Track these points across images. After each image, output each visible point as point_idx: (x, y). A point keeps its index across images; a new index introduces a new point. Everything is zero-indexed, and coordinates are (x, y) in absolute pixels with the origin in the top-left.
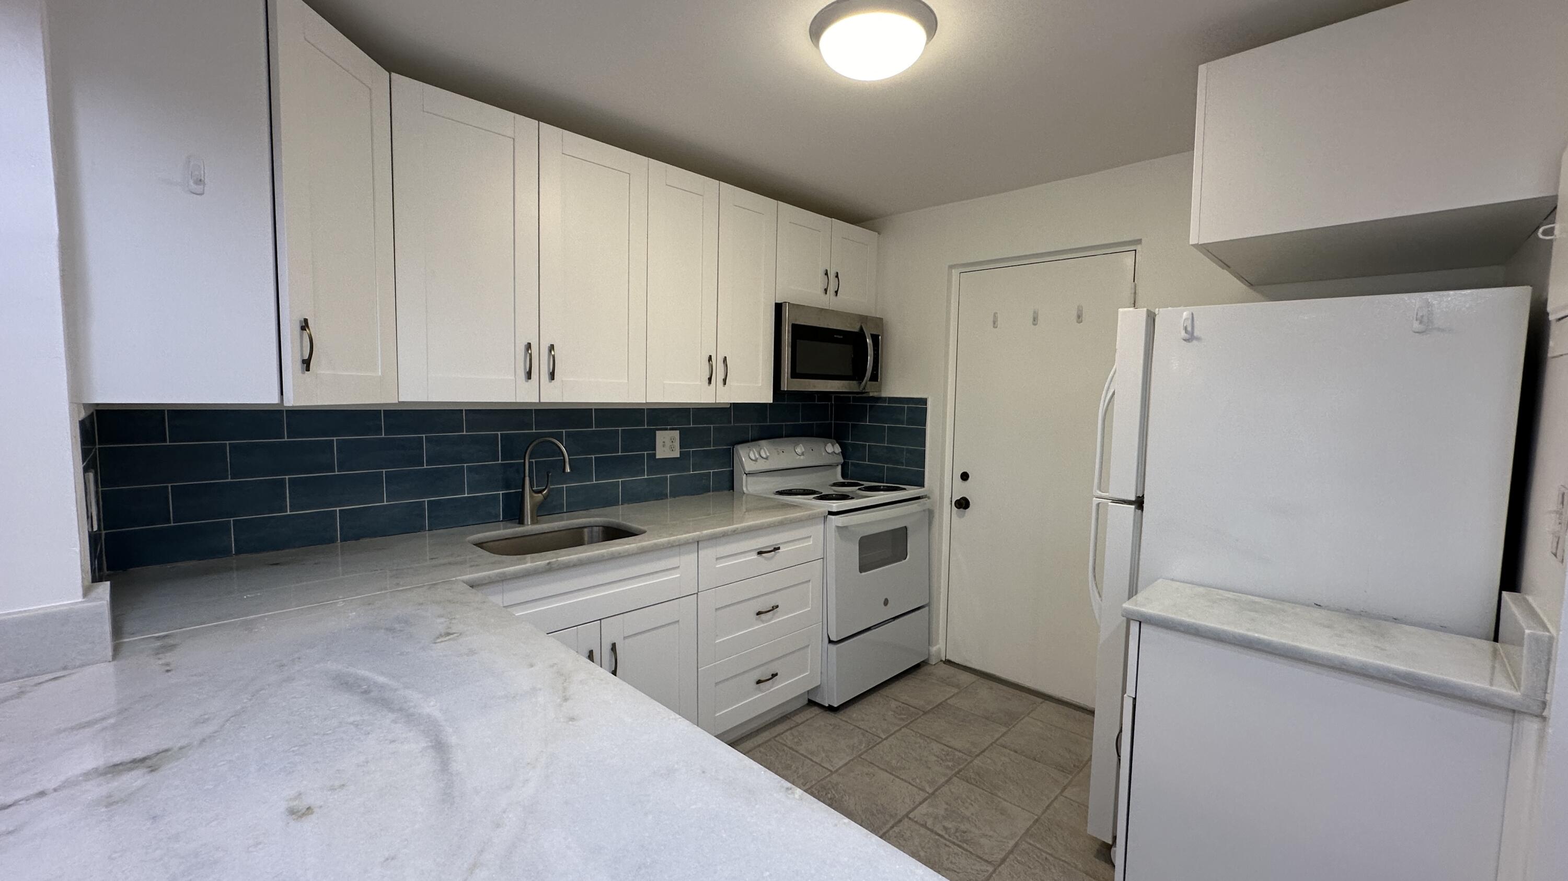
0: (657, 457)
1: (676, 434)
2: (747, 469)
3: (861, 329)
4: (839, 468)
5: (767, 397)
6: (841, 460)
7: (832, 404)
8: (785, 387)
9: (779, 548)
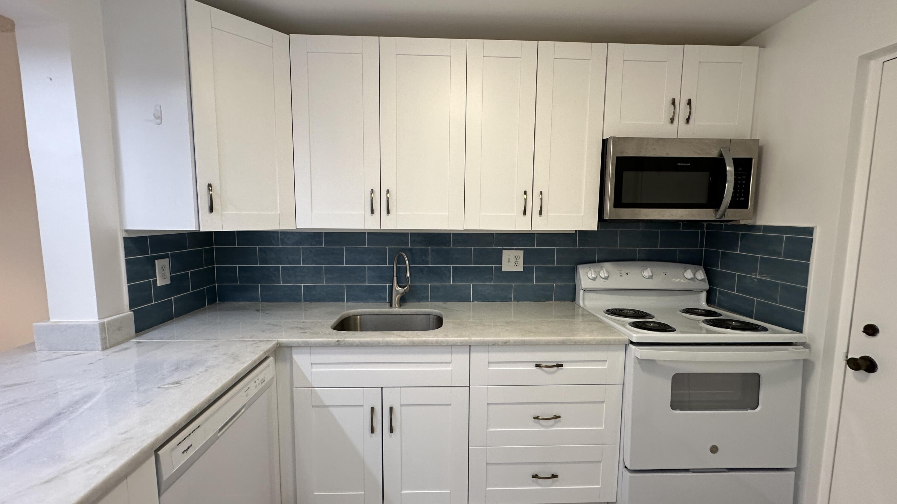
0: (503, 270)
1: (521, 253)
2: (584, 286)
3: (721, 155)
4: (704, 295)
5: (592, 225)
6: (707, 287)
7: (703, 233)
8: (607, 217)
9: (562, 365)
